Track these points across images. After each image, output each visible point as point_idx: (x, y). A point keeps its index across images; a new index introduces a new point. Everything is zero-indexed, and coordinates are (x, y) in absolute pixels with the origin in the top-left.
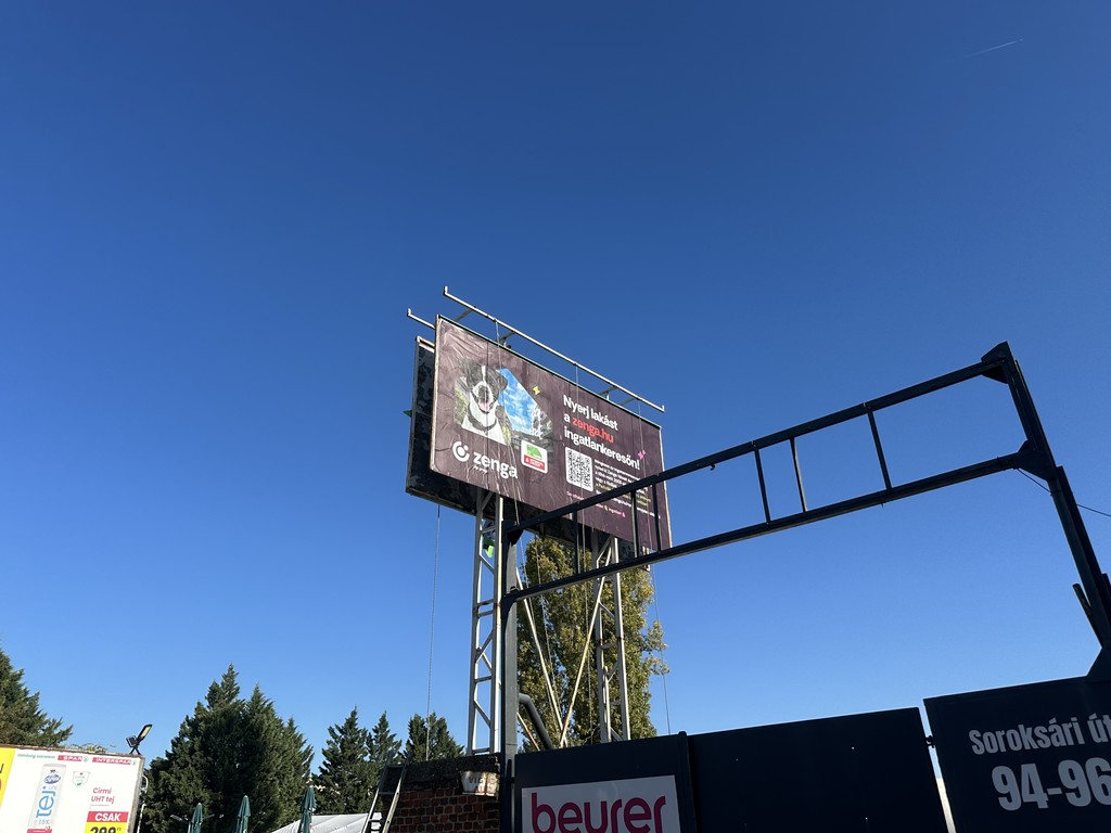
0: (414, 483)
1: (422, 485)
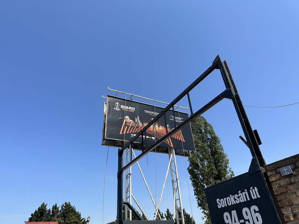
1: (107, 143)
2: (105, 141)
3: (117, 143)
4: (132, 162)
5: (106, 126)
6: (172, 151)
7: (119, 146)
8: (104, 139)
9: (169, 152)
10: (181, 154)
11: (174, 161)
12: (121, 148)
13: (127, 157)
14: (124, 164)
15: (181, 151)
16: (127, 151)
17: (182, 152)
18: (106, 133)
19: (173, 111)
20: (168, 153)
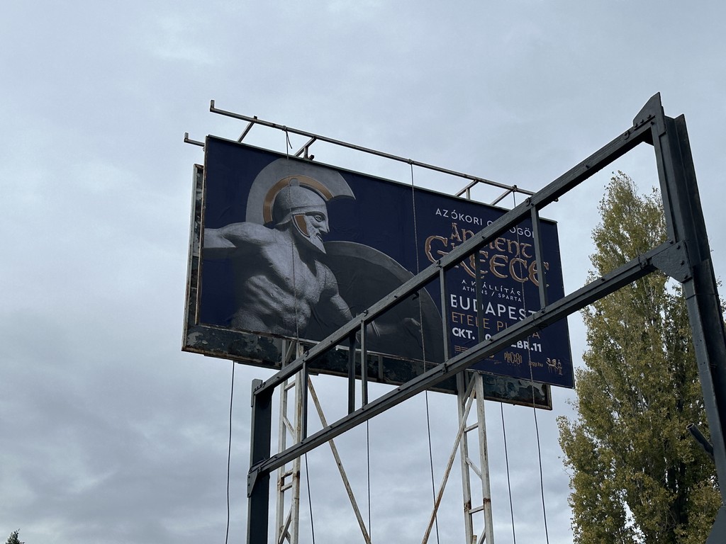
1: (205, 342)
2: (197, 334)
3: (245, 343)
6: (472, 382)
8: (192, 326)
10: (513, 394)
11: (476, 429)
15: (511, 386)
17: (517, 387)
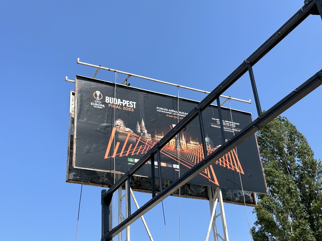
0: (71, 177)
1: (78, 177)
2: (74, 173)
3: (99, 178)
4: (131, 218)
5: (75, 141)
6: (216, 193)
7: (103, 184)
8: (71, 169)
9: (210, 197)
10: (237, 199)
11: (220, 216)
12: (107, 189)
13: (120, 206)
14: (115, 222)
16: (120, 194)
18: (74, 156)
19: (218, 107)
20: (208, 199)
